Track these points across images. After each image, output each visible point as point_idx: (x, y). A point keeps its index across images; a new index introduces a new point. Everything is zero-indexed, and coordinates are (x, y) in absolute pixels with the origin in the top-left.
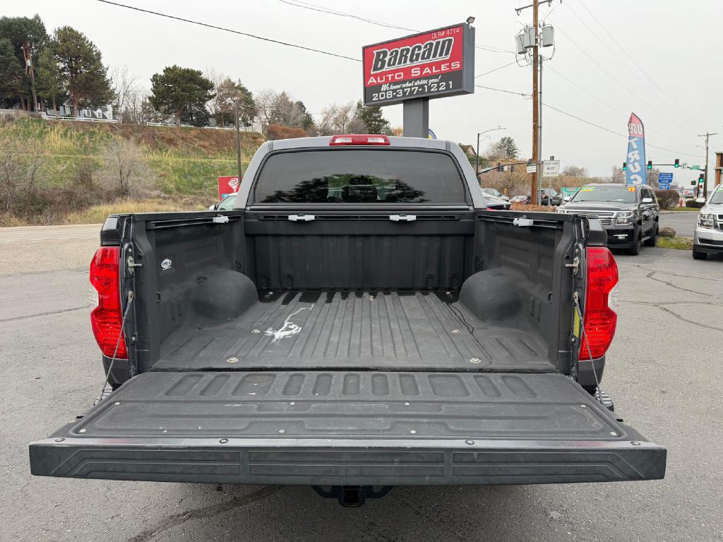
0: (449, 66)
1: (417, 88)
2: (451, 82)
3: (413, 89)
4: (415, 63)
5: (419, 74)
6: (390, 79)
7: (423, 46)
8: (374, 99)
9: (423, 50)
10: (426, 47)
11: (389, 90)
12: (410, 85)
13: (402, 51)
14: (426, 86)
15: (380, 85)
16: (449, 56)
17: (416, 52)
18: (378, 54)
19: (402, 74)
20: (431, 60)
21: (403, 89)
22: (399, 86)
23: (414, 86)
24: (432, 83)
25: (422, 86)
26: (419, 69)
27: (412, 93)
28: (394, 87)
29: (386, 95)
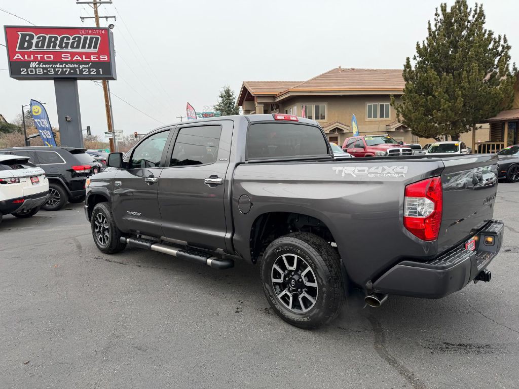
0: (98, 58)
1: (69, 69)
2: (101, 70)
3: (64, 70)
5: (70, 58)
6: (39, 58)
7: (71, 38)
8: (22, 73)
9: (71, 41)
10: (74, 38)
11: (39, 67)
12: (61, 66)
13: (50, 38)
14: (78, 69)
15: (29, 62)
16: (97, 49)
17: (65, 41)
18: (24, 36)
19: (52, 56)
20: (80, 50)
21: (54, 68)
22: (50, 66)
23: (65, 68)
24: (83, 68)
25: (74, 69)
26: (69, 55)
27: (63, 72)
28: (44, 66)
29: (36, 71)
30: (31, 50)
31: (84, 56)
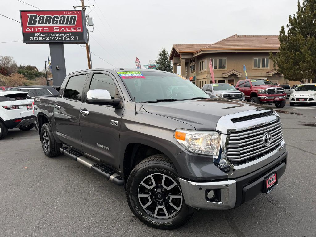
0: (76, 29)
1: (58, 37)
2: (77, 37)
3: (55, 37)
4: (55, 25)
5: (58, 30)
6: (40, 30)
7: (59, 17)
8: (30, 40)
9: (60, 19)
10: (61, 17)
11: (40, 36)
12: (53, 35)
13: (47, 17)
14: (63, 37)
15: (34, 33)
16: (75, 24)
17: (56, 19)
18: (31, 17)
19: (48, 29)
21: (49, 37)
22: (47, 35)
24: (66, 36)
25: (61, 37)
26: (58, 28)
27: (55, 39)
28: (43, 35)
29: (38, 39)
30: (36, 25)
31: (67, 28)
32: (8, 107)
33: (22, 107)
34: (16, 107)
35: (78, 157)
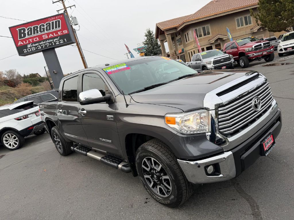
0: (62, 32)
1: (48, 44)
2: (65, 39)
3: (46, 44)
5: (47, 37)
6: (31, 41)
7: (45, 25)
8: (25, 52)
10: (47, 24)
11: (32, 47)
12: (44, 43)
13: (34, 28)
14: (53, 42)
15: (27, 45)
16: (60, 28)
17: (42, 27)
18: (20, 30)
19: (37, 38)
20: (51, 30)
21: (40, 45)
22: (38, 44)
23: (46, 43)
24: (56, 41)
25: (51, 42)
26: (46, 35)
27: (46, 46)
28: (35, 45)
29: (31, 49)
30: (26, 37)
31: (54, 34)
32: (19, 118)
33: (31, 115)
34: (26, 117)
35: (87, 152)
